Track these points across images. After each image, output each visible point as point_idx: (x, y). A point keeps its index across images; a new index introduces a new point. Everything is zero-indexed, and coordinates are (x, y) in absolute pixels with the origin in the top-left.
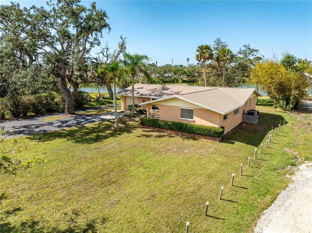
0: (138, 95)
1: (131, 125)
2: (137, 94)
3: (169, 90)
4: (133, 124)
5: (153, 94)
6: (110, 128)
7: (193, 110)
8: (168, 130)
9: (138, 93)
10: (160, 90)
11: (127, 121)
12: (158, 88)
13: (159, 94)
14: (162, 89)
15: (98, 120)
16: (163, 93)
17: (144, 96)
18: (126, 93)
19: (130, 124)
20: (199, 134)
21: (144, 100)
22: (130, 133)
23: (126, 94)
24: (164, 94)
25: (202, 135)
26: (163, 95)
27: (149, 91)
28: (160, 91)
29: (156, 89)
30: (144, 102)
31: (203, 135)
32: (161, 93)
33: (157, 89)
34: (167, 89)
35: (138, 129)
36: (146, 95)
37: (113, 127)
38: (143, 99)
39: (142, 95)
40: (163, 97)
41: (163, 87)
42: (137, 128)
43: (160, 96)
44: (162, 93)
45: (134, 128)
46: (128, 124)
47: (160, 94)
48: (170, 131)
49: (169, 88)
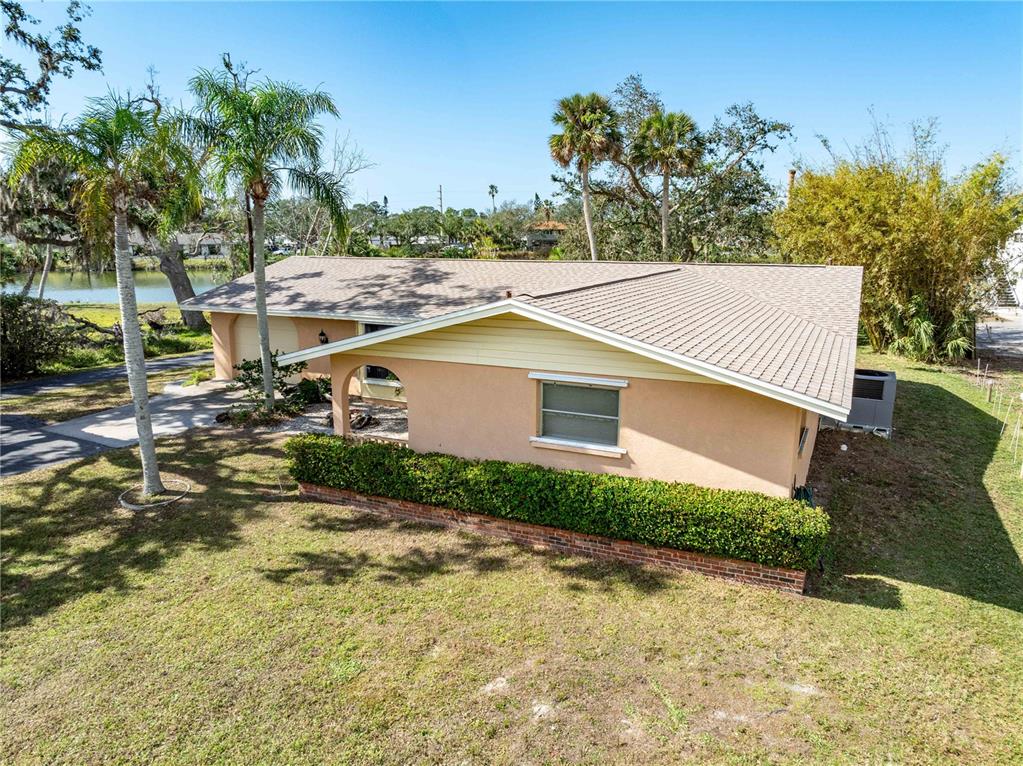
0: (296, 306)
1: (240, 477)
2: (288, 303)
3: (445, 283)
4: (254, 472)
5: (371, 302)
6: (110, 510)
7: (615, 392)
8: (462, 512)
9: (293, 299)
10: (403, 282)
11: (222, 454)
12: (394, 271)
13: (398, 302)
14: (414, 278)
15: (64, 448)
16: (422, 297)
17: (322, 314)
18: (233, 300)
19: (235, 471)
20: (666, 545)
21: (322, 334)
22: (223, 548)
23: (233, 305)
24: (422, 301)
25: (690, 549)
26: (418, 306)
27: (348, 287)
28: (403, 288)
29: (385, 277)
30: (325, 342)
31: (700, 551)
32: (408, 296)
33: (391, 280)
34: (436, 278)
35: (281, 510)
36: (333, 307)
37: (130, 498)
38: (320, 326)
39: (312, 306)
40: (422, 315)
41: (415, 270)
42: (278, 499)
43: (409, 308)
44: (413, 294)
45: (259, 498)
46: (224, 473)
47: (406, 300)
48: (476, 520)
49: (447, 274)
